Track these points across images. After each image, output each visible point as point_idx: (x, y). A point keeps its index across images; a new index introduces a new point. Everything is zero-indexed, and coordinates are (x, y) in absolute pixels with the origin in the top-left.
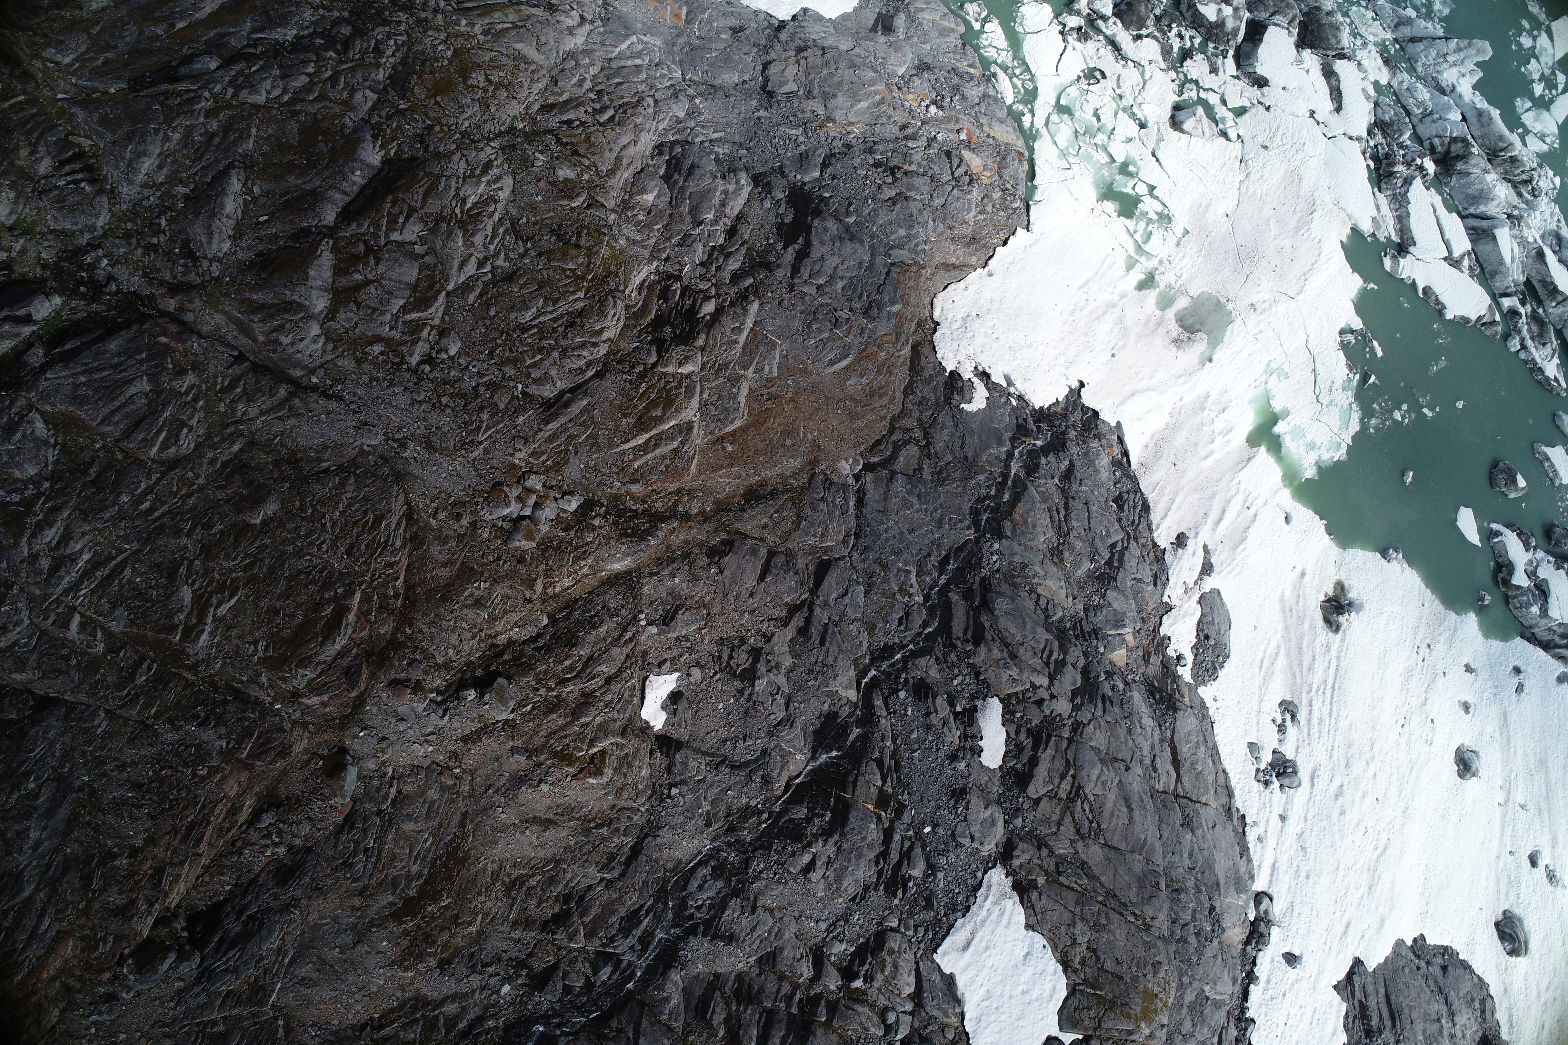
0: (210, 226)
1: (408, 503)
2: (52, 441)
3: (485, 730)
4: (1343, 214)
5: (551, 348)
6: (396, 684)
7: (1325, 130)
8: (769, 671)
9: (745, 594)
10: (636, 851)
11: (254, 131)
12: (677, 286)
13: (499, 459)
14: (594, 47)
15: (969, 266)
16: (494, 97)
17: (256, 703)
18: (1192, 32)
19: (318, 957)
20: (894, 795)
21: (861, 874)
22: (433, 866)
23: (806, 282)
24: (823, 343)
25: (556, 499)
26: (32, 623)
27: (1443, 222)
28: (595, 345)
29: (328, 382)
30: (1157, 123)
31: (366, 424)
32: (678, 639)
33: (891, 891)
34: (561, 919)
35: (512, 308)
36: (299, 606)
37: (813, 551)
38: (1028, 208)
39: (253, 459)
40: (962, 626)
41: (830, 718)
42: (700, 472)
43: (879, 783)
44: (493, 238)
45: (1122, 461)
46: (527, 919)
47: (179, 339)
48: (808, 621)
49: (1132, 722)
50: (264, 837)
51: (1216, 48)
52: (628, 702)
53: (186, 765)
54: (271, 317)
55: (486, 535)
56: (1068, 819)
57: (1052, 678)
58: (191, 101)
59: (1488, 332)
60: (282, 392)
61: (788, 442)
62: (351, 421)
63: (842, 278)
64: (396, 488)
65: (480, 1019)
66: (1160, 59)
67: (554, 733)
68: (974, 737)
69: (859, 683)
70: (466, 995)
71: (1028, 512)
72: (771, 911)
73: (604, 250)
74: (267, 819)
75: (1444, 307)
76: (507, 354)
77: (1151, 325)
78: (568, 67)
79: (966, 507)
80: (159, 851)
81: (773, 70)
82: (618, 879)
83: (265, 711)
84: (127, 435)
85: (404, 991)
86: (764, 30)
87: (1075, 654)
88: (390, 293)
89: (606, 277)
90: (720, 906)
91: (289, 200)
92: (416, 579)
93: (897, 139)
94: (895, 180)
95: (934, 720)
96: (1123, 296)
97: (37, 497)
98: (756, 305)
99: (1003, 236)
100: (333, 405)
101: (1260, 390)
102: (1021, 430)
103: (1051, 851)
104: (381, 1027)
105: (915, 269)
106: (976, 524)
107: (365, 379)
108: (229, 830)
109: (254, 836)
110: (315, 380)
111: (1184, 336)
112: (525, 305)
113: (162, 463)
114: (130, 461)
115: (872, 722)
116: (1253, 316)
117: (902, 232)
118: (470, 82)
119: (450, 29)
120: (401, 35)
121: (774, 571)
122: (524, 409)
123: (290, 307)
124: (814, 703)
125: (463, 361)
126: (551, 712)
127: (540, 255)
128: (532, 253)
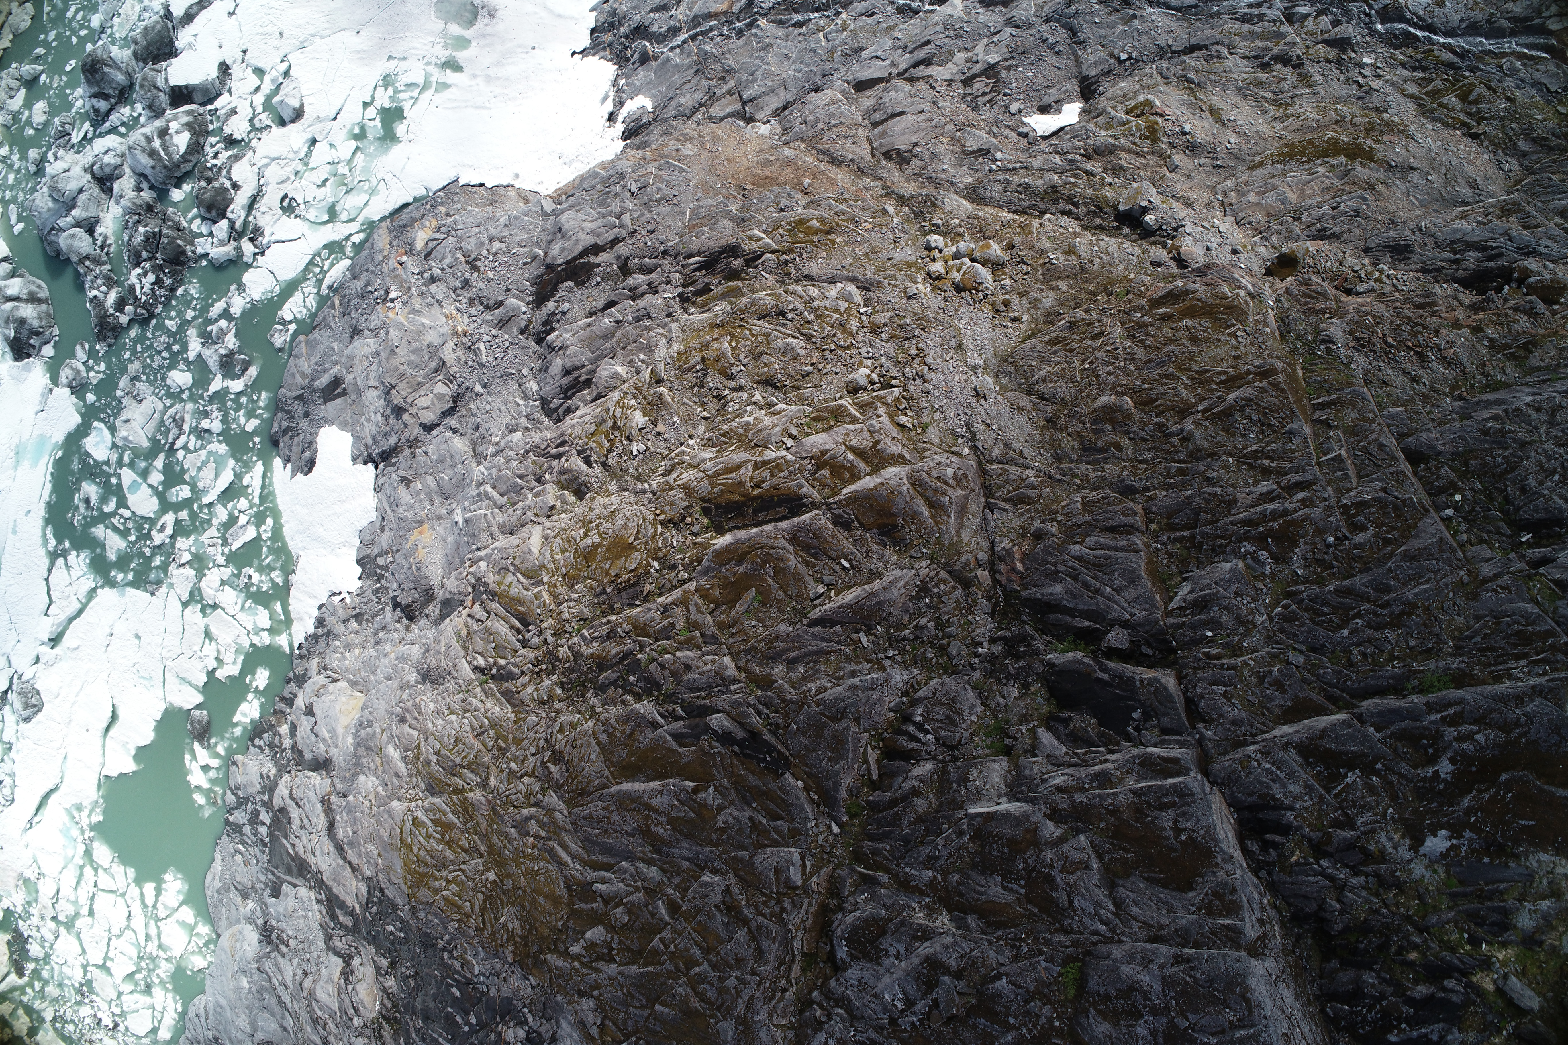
0: (884, 589)
1: (1022, 342)
3: (1170, 197)
5: (812, 310)
6: (1183, 264)
8: (977, 62)
9: (923, 116)
10: (1191, 49)
12: (689, 290)
14: (495, 530)
15: (519, 195)
16: (600, 518)
17: (1280, 317)
19: (1446, 188)
22: (1309, 161)
23: (622, 227)
24: (668, 184)
25: (940, 251)
29: (960, 441)
31: (977, 394)
32: (995, 136)
34: (1284, 59)
35: (795, 358)
36: (1176, 330)
37: (851, 101)
38: (437, 192)
39: (1073, 448)
46: (1301, 80)
47: (1009, 556)
48: (915, 65)
50: (1381, 282)
52: (1073, 132)
54: (936, 492)
58: (767, 704)
60: (995, 466)
62: (982, 406)
63: (599, 212)
67: (1137, 154)
70: (1392, 85)
74: (1366, 286)
76: (840, 335)
79: (741, 42)
81: (429, 417)
82: (1223, 45)
84: (1131, 529)
85: (1423, 124)
86: (394, 465)
89: (717, 326)
91: (814, 557)
99: (475, 189)
100: (979, 427)
102: (645, 59)
104: (1464, 125)
106: (750, 26)
107: (937, 416)
110: (966, 451)
112: (787, 351)
119: (553, 607)
120: (583, 636)
121: (889, 111)
122: (879, 302)
123: (917, 483)
124: (982, 18)
125: (869, 362)
126: (1122, 168)
127: (731, 377)
128: (732, 384)
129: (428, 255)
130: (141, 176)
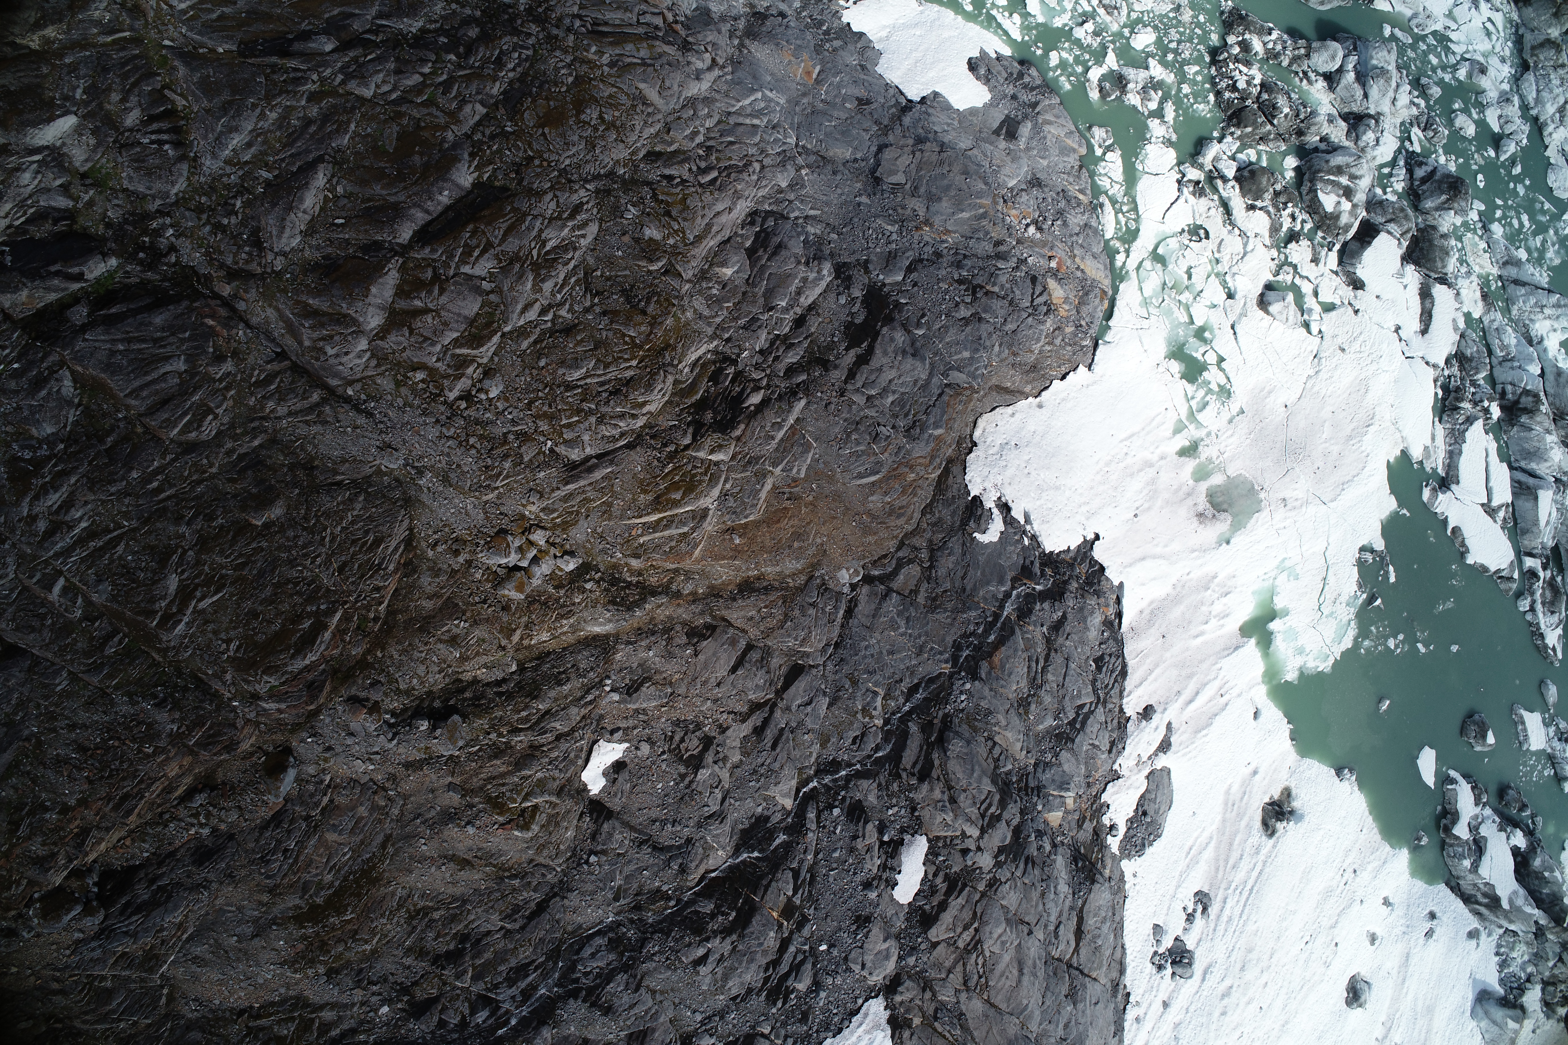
0: (284, 219)
1: (411, 529)
2: (76, 401)
3: (430, 760)
4: (1398, 435)
5: (591, 412)
6: (355, 702)
7: (1405, 349)
8: (715, 763)
9: (713, 682)
10: (542, 907)
11: (353, 126)
12: (731, 370)
13: (511, 506)
14: (717, 96)
15: (1021, 393)
16: (602, 137)
17: (216, 696)
18: (1306, 216)
19: (216, 941)
20: (801, 907)
21: (748, 977)
22: (345, 879)
23: (857, 390)
24: (857, 455)
25: (555, 557)
26: (16, 577)
27: (1492, 469)
28: (634, 417)
29: (363, 397)
30: (1245, 297)
31: (389, 446)
32: (637, 711)
33: (772, 999)
34: (453, 957)
35: (562, 363)
36: (279, 614)
37: (791, 653)
38: (1096, 346)
39: (270, 457)
40: (913, 759)
41: (762, 820)
42: (703, 558)
43: (790, 893)
44: (563, 287)
45: (1113, 624)
46: (421, 949)
47: (227, 326)
48: (766, 721)
49: (1048, 886)
50: (192, 815)
51: (1324, 238)
52: (573, 762)
53: (134, 740)
54: (322, 325)
55: (478, 576)
56: (959, 968)
57: (983, 831)
58: (297, 81)
59: (1503, 586)
60: (315, 397)
61: (796, 544)
62: (375, 440)
63: (894, 392)
64: (403, 512)
65: (354, 1031)
66: (1267, 234)
67: (494, 778)
68: (892, 869)
69: (798, 790)
70: (345, 1006)
71: (1008, 658)
72: (654, 992)
73: (669, 321)
74: (200, 799)
75: (1467, 551)
76: (546, 408)
77: (1181, 494)
78: (685, 116)
79: (950, 640)
80: (89, 814)
81: (887, 154)
82: (518, 931)
83: (221, 704)
84: (152, 411)
85: (288, 989)
86: (890, 106)
87: (1012, 812)
88: (446, 324)
89: (663, 349)
90: (607, 977)
91: (370, 208)
92: (399, 605)
93: (989, 257)
94: (975, 299)
95: (860, 844)
96: (1162, 458)
97: (49, 458)
98: (803, 402)
99: (1064, 370)
100: (361, 420)
101: (1267, 584)
102: (1025, 572)
103: (934, 995)
104: (258, 1017)
105: (968, 392)
106: (955, 659)
107: (400, 402)
108: (159, 806)
109: (182, 812)
110: (350, 392)
111: (1210, 512)
112: (575, 364)
113: (180, 444)
114: (148, 437)
115: (800, 832)
116: (1282, 510)
117: (966, 354)
118: (583, 117)
119: (578, 54)
120: (527, 49)
121: (747, 665)
122: (548, 465)
123: (343, 320)
124: (749, 803)
125: (500, 405)
126: (496, 757)
127: (604, 313)
128: (597, 309)
129: (1034, 280)
130: (1334, 149)
